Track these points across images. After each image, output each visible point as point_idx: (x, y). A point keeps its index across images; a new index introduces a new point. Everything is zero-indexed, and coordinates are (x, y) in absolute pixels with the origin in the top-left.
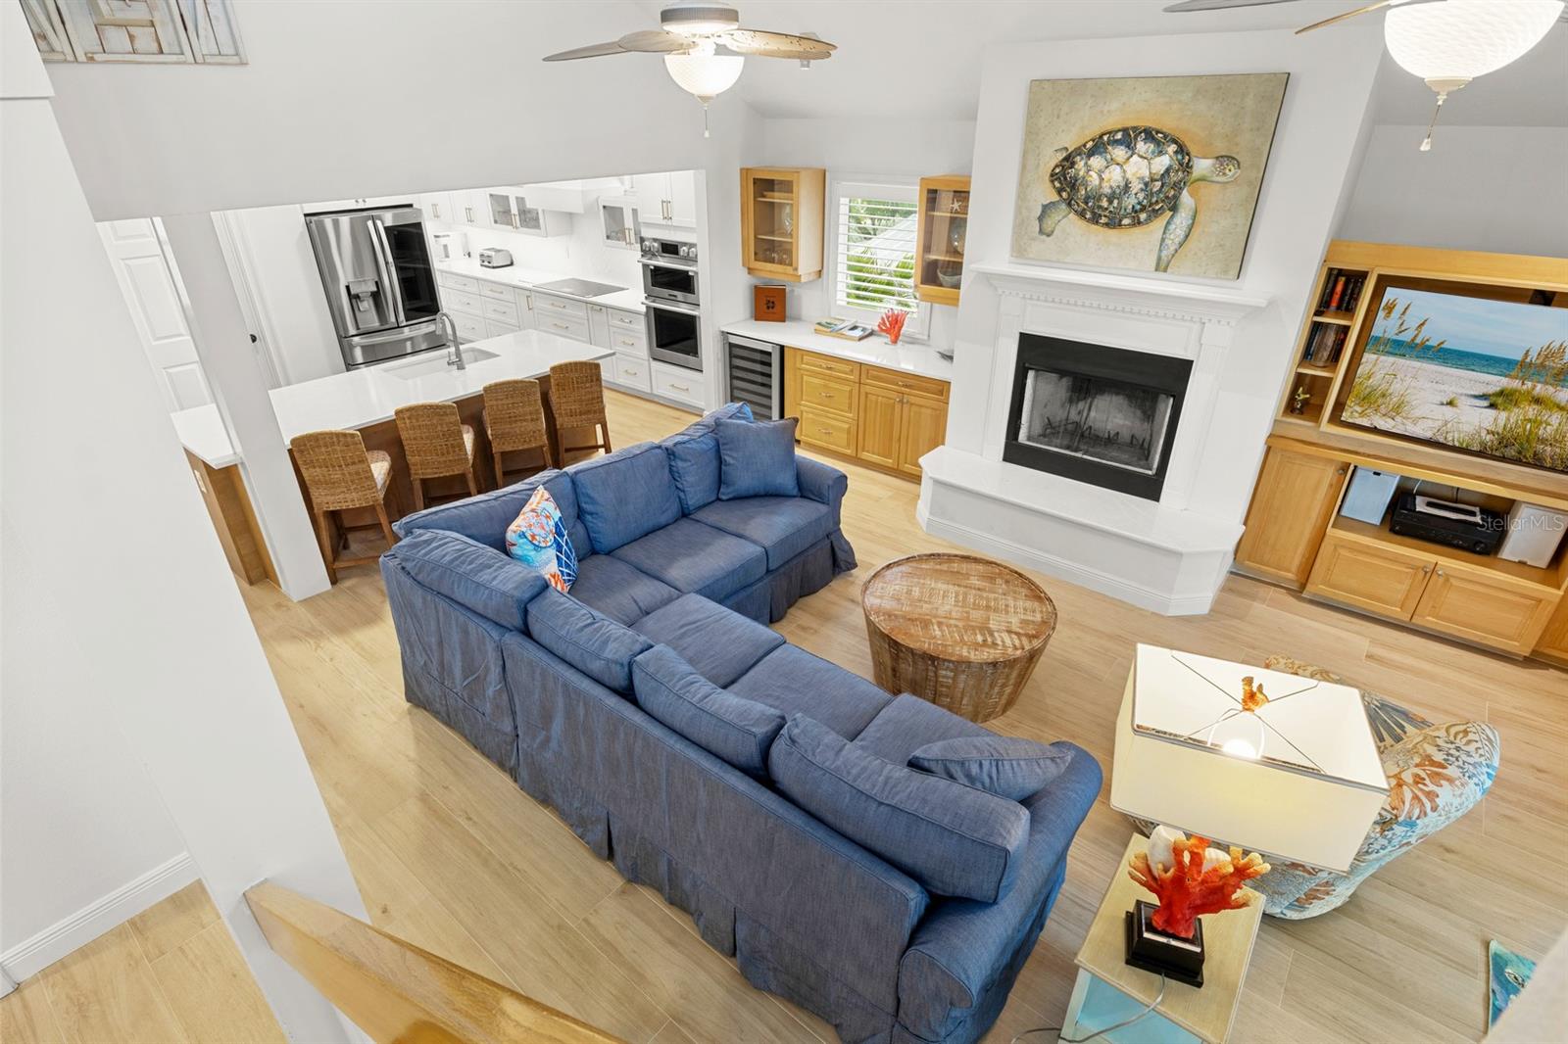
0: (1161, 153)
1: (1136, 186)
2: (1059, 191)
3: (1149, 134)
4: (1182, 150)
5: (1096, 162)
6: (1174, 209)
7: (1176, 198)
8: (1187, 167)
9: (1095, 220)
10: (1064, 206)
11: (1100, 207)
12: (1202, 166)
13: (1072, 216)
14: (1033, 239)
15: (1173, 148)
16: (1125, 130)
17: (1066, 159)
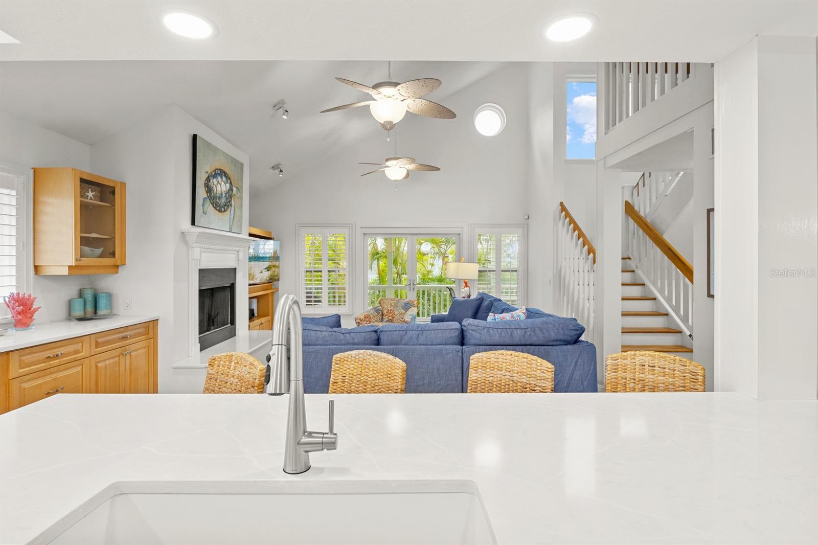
0: (227, 182)
1: (224, 195)
2: (207, 193)
3: (225, 174)
4: (231, 183)
5: (215, 180)
6: (231, 206)
7: (230, 201)
8: (232, 190)
9: (215, 208)
10: (208, 200)
11: (217, 202)
12: (234, 189)
13: (211, 205)
14: (201, 216)
15: (229, 182)
16: (220, 170)
17: (208, 177)
